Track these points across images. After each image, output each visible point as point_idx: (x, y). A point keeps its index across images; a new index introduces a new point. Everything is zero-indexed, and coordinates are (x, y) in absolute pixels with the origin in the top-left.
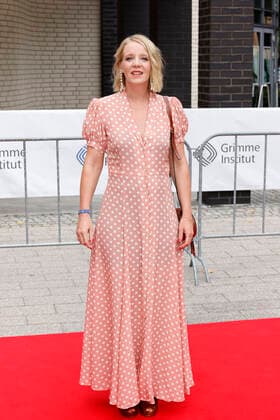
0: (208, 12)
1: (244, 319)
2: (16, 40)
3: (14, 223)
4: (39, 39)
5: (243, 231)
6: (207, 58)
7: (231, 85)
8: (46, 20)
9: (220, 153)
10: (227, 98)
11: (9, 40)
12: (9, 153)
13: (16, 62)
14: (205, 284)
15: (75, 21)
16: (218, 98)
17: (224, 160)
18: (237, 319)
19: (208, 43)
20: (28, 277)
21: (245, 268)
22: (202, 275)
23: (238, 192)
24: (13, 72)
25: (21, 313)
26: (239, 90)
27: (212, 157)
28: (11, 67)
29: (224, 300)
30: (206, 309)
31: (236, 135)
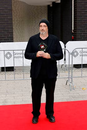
0: (76, 14)
1: (83, 100)
2: (24, 23)
3: (22, 73)
4: (31, 22)
5: (85, 75)
6: (76, 27)
7: (83, 35)
8: (33, 17)
9: (79, 54)
10: (82, 38)
11: (22, 23)
12: (20, 54)
13: (24, 29)
14: (73, 90)
15: (41, 17)
16: (79, 38)
17: (80, 55)
18: (82, 100)
19: (76, 23)
20: (24, 88)
21: (85, 86)
22: (72, 88)
23: (83, 64)
24: (23, 32)
25: (21, 98)
26: (85, 36)
27: (77, 55)
28: (23, 30)
29: (78, 95)
30: (73, 97)
31: (82, 48)
